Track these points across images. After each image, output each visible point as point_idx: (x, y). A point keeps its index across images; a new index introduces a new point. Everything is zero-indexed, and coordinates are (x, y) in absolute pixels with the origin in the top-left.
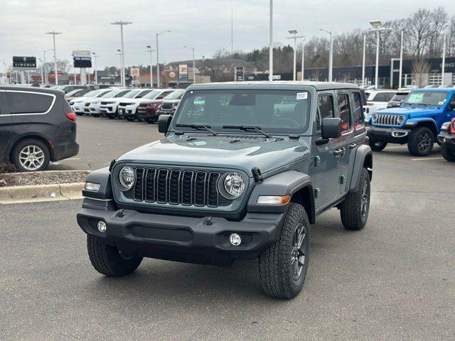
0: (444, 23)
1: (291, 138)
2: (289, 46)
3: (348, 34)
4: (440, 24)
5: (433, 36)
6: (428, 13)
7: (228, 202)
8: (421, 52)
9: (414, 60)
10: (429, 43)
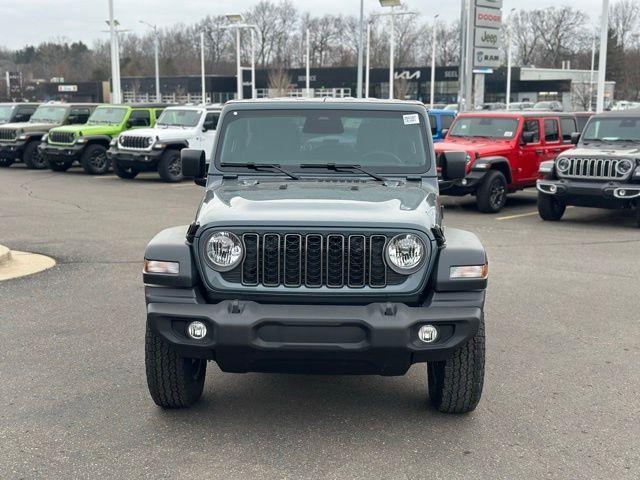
0: (293, 22)
1: (409, 180)
2: (81, 43)
3: (167, 29)
4: (288, 23)
5: (280, 38)
6: (272, 6)
7: (400, 278)
8: (266, 60)
9: (270, 70)
10: (276, 47)
